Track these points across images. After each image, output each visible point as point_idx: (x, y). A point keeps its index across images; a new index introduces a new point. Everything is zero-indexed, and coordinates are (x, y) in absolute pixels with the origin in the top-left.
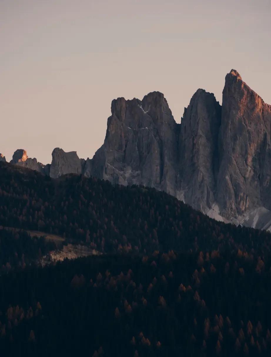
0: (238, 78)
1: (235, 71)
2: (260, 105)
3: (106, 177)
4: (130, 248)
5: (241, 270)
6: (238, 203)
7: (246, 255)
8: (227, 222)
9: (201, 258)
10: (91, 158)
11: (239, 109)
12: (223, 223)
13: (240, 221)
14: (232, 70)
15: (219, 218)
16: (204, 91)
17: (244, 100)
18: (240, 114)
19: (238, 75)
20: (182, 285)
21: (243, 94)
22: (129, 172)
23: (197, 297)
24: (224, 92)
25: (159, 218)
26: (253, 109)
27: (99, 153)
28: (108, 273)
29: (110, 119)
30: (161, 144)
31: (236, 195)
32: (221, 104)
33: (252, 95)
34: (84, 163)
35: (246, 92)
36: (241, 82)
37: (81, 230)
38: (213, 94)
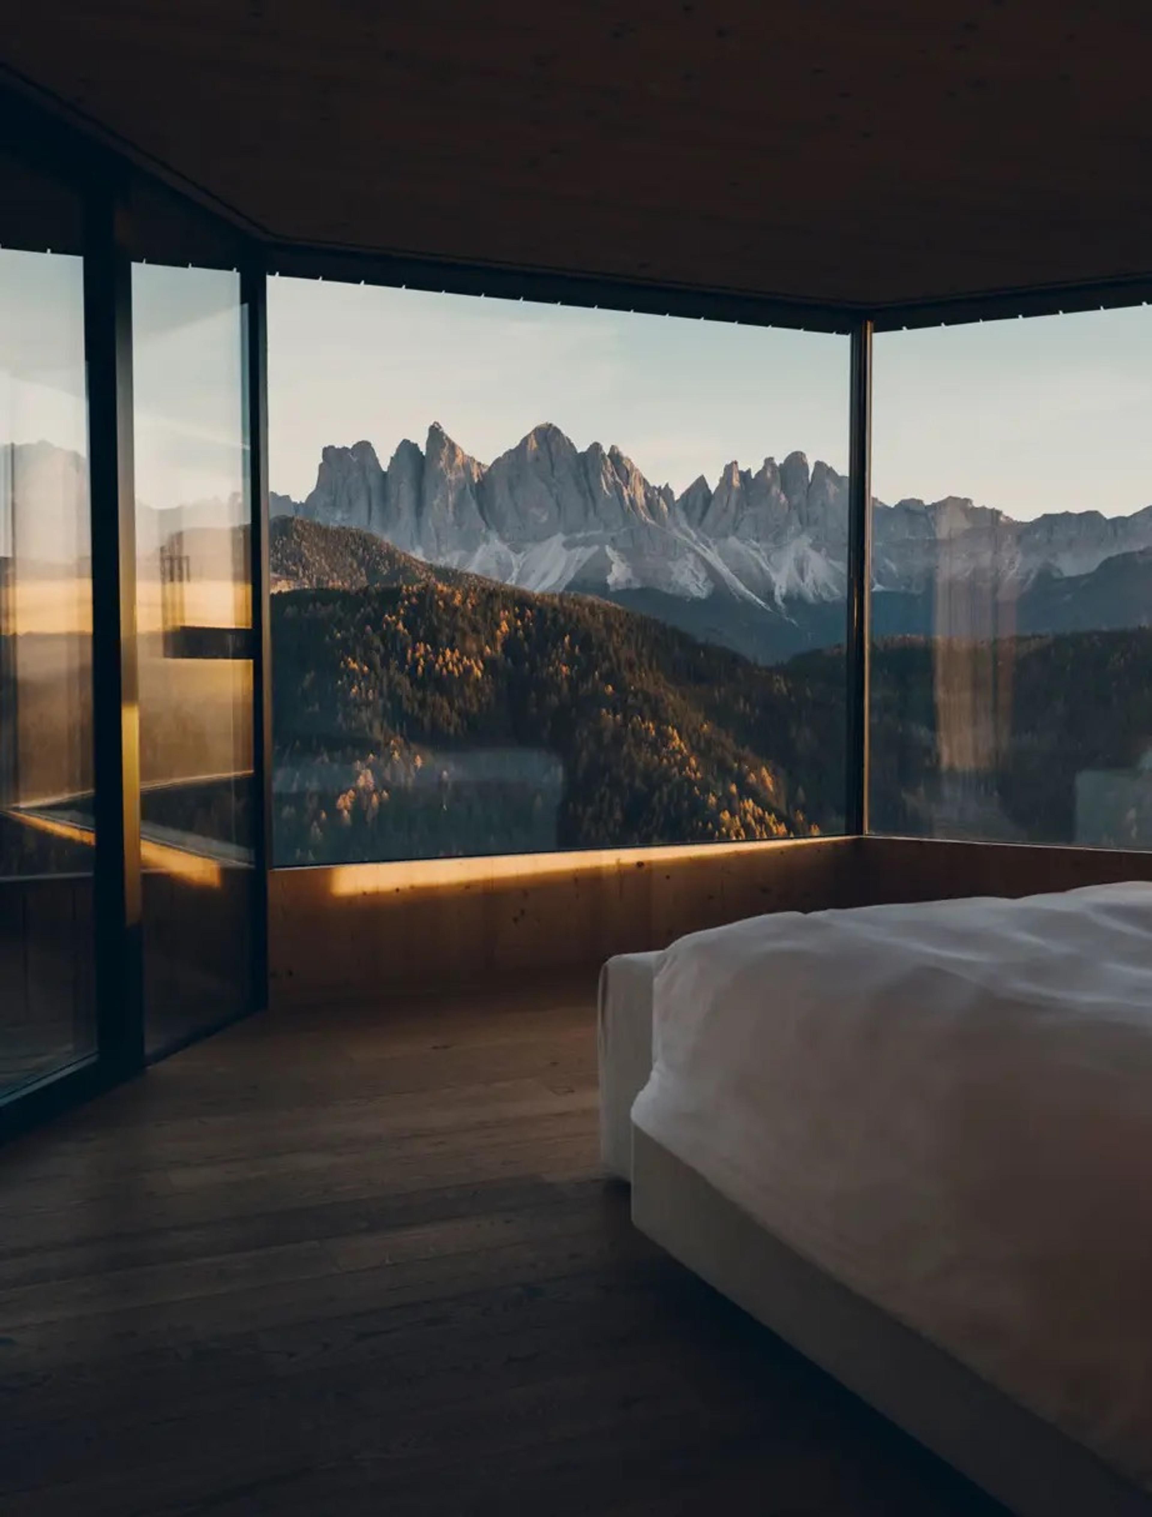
0: (441, 430)
1: (438, 424)
2: (460, 456)
3: (318, 519)
4: (340, 584)
5: (441, 603)
6: (439, 546)
7: (445, 589)
8: (429, 562)
9: (404, 592)
10: (304, 501)
11: (441, 459)
12: (426, 563)
13: (441, 562)
14: (435, 423)
15: (423, 559)
16: (408, 441)
17: (446, 451)
18: (442, 464)
19: (440, 427)
20: (386, 616)
21: (445, 445)
22: (339, 516)
23: (401, 626)
24: (428, 443)
25: (368, 557)
26: (454, 460)
27: (311, 496)
28: (318, 605)
29: (321, 466)
30: (369, 490)
31: (438, 536)
32: (424, 454)
33: (453, 447)
34: (297, 507)
35: (447, 445)
36: (442, 434)
37: (294, 568)
38: (416, 445)
